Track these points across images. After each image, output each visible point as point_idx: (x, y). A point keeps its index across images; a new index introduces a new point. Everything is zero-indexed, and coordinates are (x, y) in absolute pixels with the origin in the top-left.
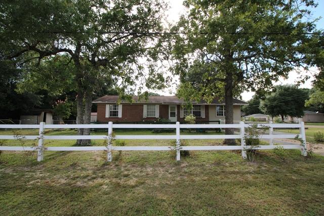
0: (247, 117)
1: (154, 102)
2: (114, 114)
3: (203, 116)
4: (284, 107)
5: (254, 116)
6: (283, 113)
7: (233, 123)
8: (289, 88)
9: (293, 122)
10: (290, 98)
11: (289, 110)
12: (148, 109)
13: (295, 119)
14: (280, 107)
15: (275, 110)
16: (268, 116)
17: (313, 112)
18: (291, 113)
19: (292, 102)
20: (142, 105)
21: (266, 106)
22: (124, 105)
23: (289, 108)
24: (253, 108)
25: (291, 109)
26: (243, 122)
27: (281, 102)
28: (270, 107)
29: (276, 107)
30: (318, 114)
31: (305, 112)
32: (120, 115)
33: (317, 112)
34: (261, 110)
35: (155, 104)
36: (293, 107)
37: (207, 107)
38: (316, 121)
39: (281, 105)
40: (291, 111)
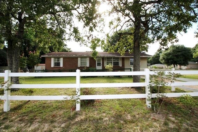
0: (152, 66)
1: (85, 56)
2: (57, 64)
3: (120, 65)
4: (176, 59)
5: (156, 65)
6: (175, 63)
7: (139, 71)
8: (179, 47)
9: (181, 69)
10: (179, 53)
11: (179, 61)
12: (81, 61)
13: (183, 67)
14: (173, 59)
15: (170, 61)
16: (165, 65)
17: (194, 63)
18: (180, 63)
19: (181, 56)
20: (77, 58)
21: (164, 58)
22: (64, 58)
23: (179, 60)
24: (155, 60)
25: (180, 61)
26: (149, 69)
27: (174, 56)
28: (166, 59)
29: (170, 59)
30: (197, 64)
31: (189, 62)
32: (61, 65)
33: (197, 62)
34: (161, 61)
35: (86, 57)
36: (182, 59)
37: (123, 59)
38: (196, 68)
39: (174, 58)
40: (180, 62)
